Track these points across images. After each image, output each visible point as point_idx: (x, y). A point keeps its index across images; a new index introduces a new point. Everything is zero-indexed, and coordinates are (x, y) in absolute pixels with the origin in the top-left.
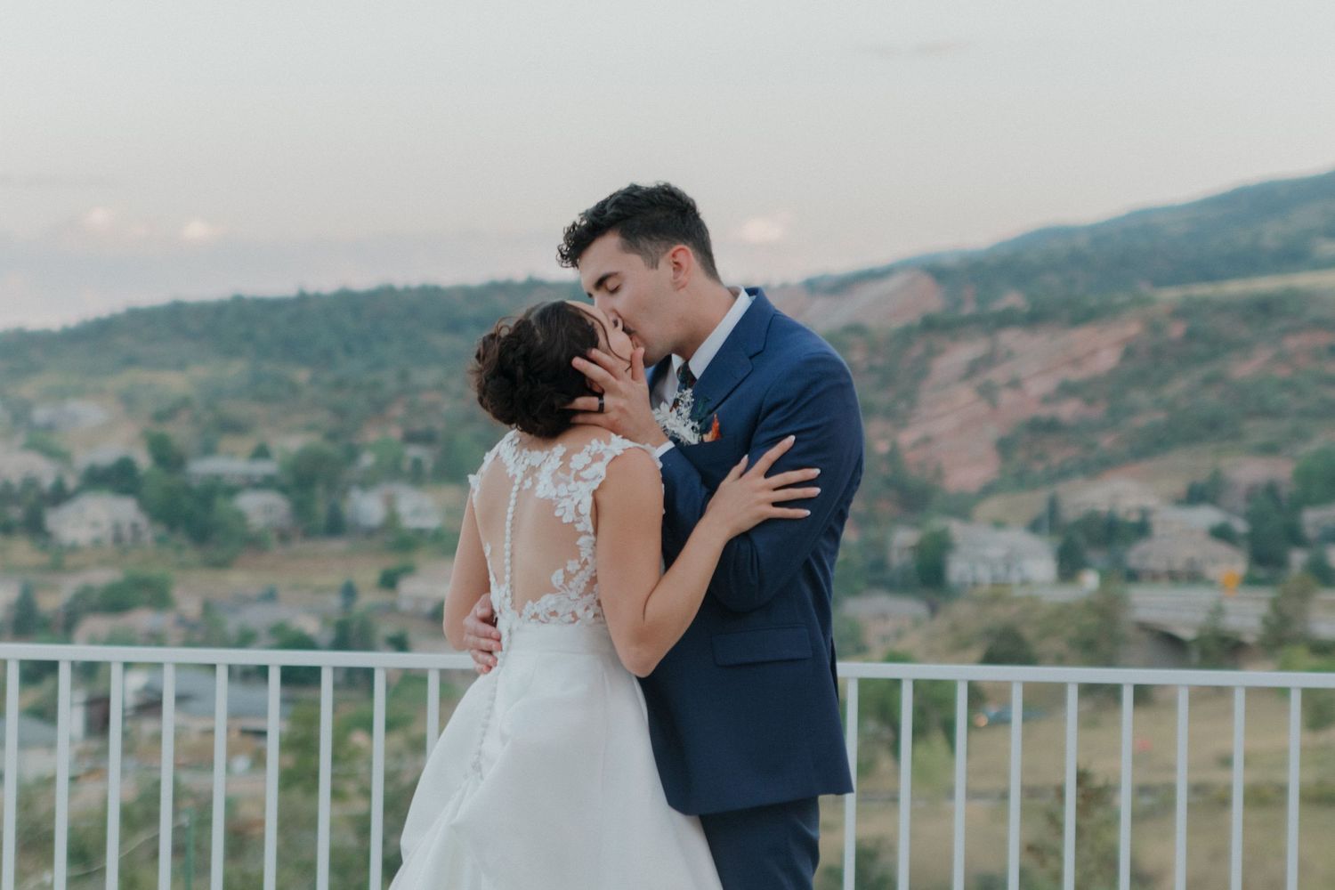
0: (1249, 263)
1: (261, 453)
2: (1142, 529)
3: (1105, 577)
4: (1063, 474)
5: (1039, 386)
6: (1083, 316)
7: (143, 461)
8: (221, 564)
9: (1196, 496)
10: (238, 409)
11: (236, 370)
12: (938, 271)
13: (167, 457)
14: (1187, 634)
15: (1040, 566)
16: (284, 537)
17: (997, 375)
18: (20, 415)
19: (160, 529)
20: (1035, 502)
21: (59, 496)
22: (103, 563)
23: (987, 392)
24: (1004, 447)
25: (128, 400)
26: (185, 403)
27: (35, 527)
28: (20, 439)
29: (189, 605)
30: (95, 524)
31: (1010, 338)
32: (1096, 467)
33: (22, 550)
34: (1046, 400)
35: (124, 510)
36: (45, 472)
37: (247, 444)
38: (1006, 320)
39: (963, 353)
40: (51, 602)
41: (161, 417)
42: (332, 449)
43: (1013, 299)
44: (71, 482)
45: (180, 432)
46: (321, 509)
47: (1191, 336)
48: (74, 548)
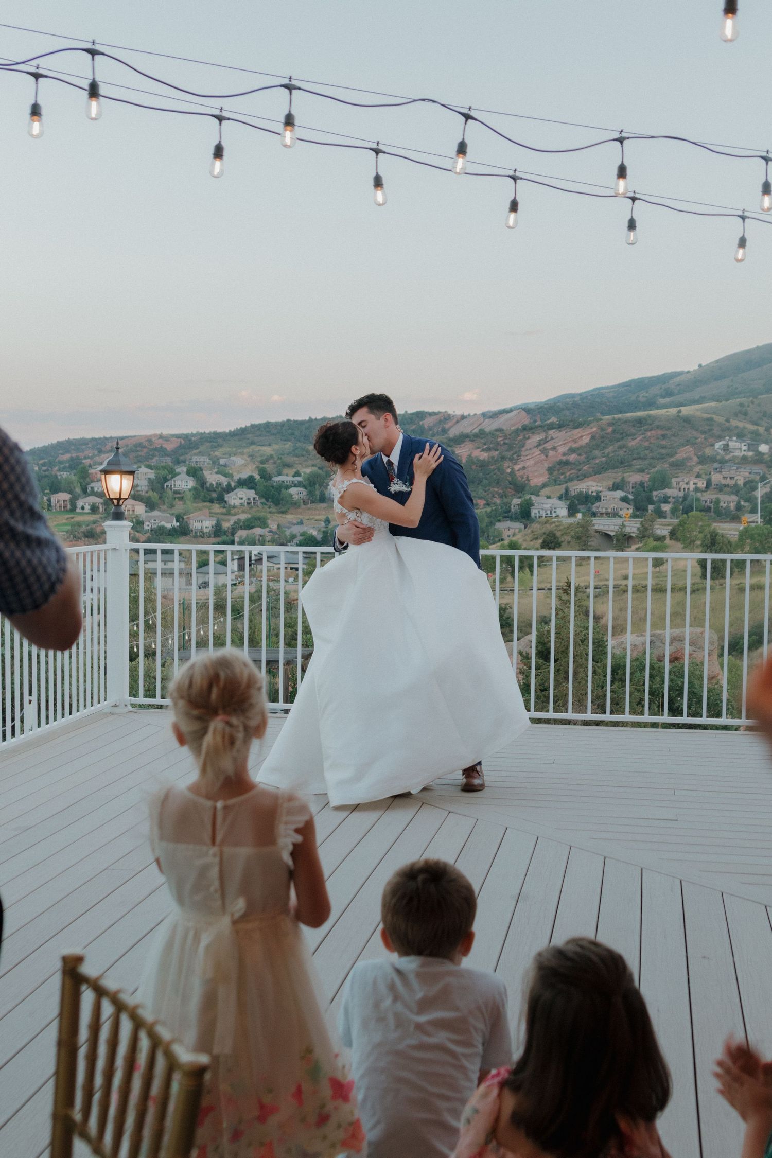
0: (635, 407)
1: (297, 474)
2: (598, 498)
3: (584, 515)
4: (571, 480)
5: (561, 450)
6: (578, 426)
7: (257, 477)
8: (283, 512)
9: (615, 487)
10: (289, 459)
11: (289, 445)
12: (527, 410)
13: (265, 476)
14: (612, 534)
15: (563, 512)
16: (305, 503)
17: (548, 446)
18: (215, 462)
19: (263, 500)
20: (561, 489)
21: (229, 489)
22: (244, 512)
23: (545, 452)
24: (551, 470)
25: (252, 456)
26: (271, 456)
27: (221, 500)
28: (216, 470)
29: (274, 527)
30: (241, 499)
31: (551, 432)
32: (582, 477)
33: (216, 508)
34: (564, 454)
35: (251, 494)
36: (224, 481)
37: (292, 471)
38: (551, 427)
39: (536, 438)
40: (226, 525)
41: (262, 462)
42: (320, 472)
43: (553, 419)
44: (233, 485)
45: (270, 467)
46: (318, 493)
47: (614, 432)
48: (234, 507)
